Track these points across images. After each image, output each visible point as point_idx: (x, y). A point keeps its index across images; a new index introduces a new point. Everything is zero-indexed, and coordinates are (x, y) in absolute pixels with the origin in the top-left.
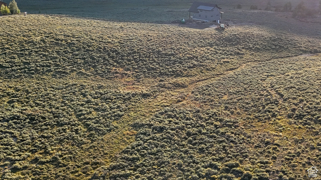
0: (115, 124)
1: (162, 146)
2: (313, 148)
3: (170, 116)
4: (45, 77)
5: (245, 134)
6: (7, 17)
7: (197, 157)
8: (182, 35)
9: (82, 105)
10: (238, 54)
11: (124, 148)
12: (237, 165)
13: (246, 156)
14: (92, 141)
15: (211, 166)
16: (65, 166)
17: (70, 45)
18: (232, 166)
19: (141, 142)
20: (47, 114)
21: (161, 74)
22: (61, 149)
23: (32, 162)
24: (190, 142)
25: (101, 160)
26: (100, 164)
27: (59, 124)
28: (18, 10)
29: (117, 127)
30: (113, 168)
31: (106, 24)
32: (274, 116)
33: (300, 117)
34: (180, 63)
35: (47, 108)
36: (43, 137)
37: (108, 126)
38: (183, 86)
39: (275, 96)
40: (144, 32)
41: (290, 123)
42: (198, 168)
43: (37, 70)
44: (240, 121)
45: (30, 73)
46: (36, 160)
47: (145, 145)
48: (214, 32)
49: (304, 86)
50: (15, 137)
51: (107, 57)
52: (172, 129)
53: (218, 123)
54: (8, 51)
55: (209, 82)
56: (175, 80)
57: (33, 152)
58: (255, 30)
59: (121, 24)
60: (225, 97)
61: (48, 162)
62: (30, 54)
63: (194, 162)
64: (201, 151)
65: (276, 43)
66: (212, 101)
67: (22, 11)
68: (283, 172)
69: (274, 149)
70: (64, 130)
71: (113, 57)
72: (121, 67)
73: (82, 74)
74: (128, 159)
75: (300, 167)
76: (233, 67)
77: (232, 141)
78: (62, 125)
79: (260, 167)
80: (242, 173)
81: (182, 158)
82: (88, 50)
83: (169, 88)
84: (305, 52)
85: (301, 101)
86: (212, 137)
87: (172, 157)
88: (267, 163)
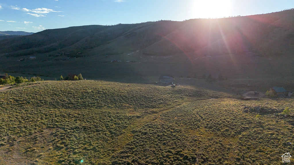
0: (124, 131)
1: (146, 142)
2: (217, 143)
3: (150, 127)
4: (92, 108)
5: (185, 136)
6: (77, 81)
7: (162, 147)
8: (156, 89)
9: (109, 122)
10: (182, 98)
11: (127, 142)
12: (181, 151)
13: (186, 147)
14: (113, 139)
15: (169, 151)
16: (99, 151)
17: (104, 93)
18: (179, 152)
19: (136, 140)
20: (92, 126)
21: (146, 107)
22: (97, 143)
23: (83, 149)
24: (159, 140)
25: (116, 149)
26: (116, 150)
27: (97, 131)
28: (82, 78)
29: (124, 132)
30: (122, 152)
31: (122, 84)
32: (198, 127)
33: (211, 128)
34: (155, 102)
35: (92, 123)
36: (89, 137)
37: (120, 132)
38: (156, 113)
39: (199, 118)
40: (139, 88)
41: (206, 131)
42: (163, 153)
43: (88, 105)
44: (183, 130)
45: (85, 107)
46: (85, 149)
47: (138, 141)
48: (170, 88)
49: (212, 113)
50: (76, 137)
51: (121, 99)
52: (151, 133)
53: (172, 131)
54: (76, 96)
55: (168, 111)
56: (152, 110)
57: (84, 144)
58: (189, 87)
59: (129, 84)
60: (176, 118)
61: (91, 149)
62: (86, 98)
63: (161, 150)
64: (164, 144)
65: (199, 93)
66: (170, 120)
67: (84, 79)
68: (203, 155)
69: (199, 143)
70: (100, 134)
71: (124, 99)
72: (128, 103)
73: (110, 107)
74: (129, 148)
75: (211, 152)
76: (179, 104)
77: (179, 139)
78: (99, 131)
79: (192, 152)
80: (183, 155)
81: (155, 148)
82: (112, 96)
83: (150, 113)
84: (212, 97)
85: (211, 120)
86: (169, 137)
87: (150, 147)
88: (195, 150)
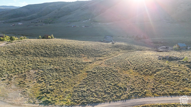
0: (81, 71)
1: (95, 78)
2: (140, 79)
3: (97, 69)
4: (60, 57)
5: (120, 75)
6: (50, 39)
7: (105, 81)
8: (101, 45)
9: (71, 65)
10: (118, 50)
11: (84, 78)
13: (120, 81)
14: (74, 76)
15: (110, 84)
16: (65, 84)
17: (68, 47)
18: (116, 84)
20: (61, 68)
21: (95, 56)
22: (65, 79)
23: (56, 83)
24: (103, 77)
26: (76, 83)
27: (64, 71)
28: (53, 37)
30: (80, 85)
31: (79, 42)
32: (129, 69)
33: (136, 69)
34: (101, 53)
35: (61, 66)
36: (59, 75)
37: (79, 72)
38: (102, 60)
39: (129, 63)
40: (91, 44)
41: (134, 71)
42: (106, 85)
43: (58, 55)
44: (119, 71)
45: (56, 56)
46: (57, 82)
47: (90, 78)
48: (111, 44)
49: (138, 60)
50: (51, 75)
51: (79, 51)
52: (98, 73)
53: (112, 71)
54: (50, 49)
55: (109, 59)
56: (99, 58)
57: (56, 80)
58: (123, 44)
59: (84, 42)
60: (114, 63)
61: (60, 83)
62: (56, 50)
63: (104, 83)
64: (107, 79)
65: (129, 47)
66: (110, 64)
67: (55, 38)
68: (131, 86)
69: (129, 79)
70: (66, 73)
71: (81, 51)
72: (83, 54)
73: (72, 56)
74: (85, 82)
75: (136, 84)
76: (117, 54)
77: (116, 77)
79: (124, 85)
80: (119, 86)
81: (101, 82)
82: (74, 49)
83: (97, 60)
84: (138, 50)
85: (137, 65)
86: (110, 75)
87: (98, 81)
88: (126, 83)
